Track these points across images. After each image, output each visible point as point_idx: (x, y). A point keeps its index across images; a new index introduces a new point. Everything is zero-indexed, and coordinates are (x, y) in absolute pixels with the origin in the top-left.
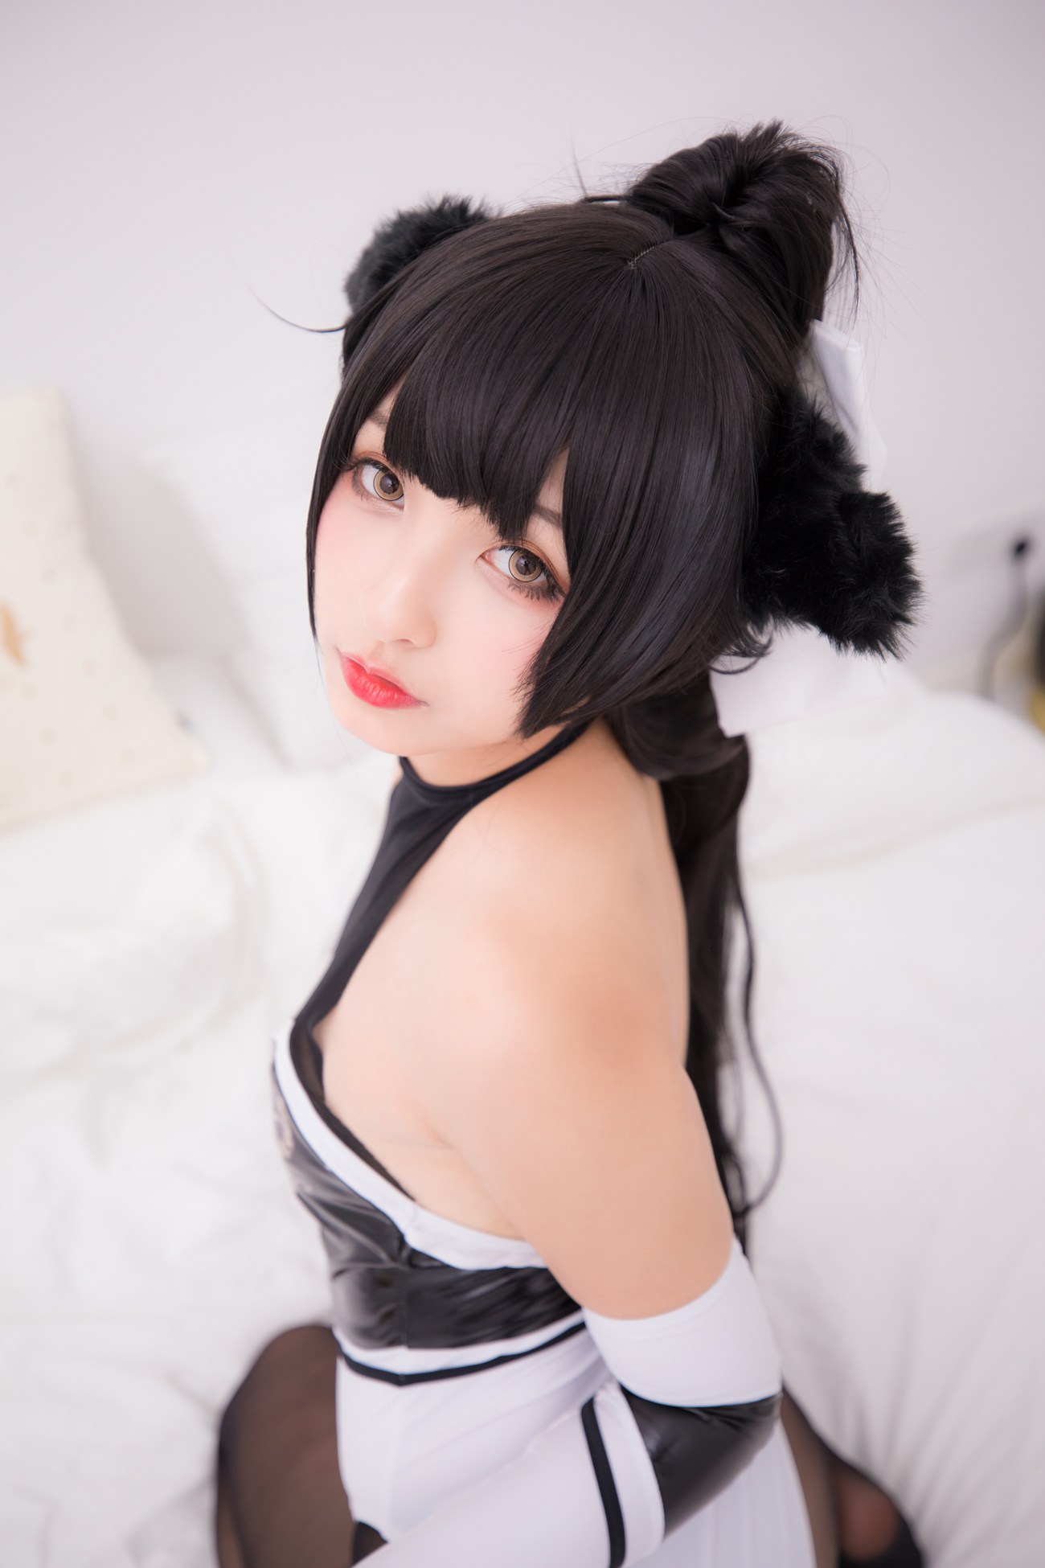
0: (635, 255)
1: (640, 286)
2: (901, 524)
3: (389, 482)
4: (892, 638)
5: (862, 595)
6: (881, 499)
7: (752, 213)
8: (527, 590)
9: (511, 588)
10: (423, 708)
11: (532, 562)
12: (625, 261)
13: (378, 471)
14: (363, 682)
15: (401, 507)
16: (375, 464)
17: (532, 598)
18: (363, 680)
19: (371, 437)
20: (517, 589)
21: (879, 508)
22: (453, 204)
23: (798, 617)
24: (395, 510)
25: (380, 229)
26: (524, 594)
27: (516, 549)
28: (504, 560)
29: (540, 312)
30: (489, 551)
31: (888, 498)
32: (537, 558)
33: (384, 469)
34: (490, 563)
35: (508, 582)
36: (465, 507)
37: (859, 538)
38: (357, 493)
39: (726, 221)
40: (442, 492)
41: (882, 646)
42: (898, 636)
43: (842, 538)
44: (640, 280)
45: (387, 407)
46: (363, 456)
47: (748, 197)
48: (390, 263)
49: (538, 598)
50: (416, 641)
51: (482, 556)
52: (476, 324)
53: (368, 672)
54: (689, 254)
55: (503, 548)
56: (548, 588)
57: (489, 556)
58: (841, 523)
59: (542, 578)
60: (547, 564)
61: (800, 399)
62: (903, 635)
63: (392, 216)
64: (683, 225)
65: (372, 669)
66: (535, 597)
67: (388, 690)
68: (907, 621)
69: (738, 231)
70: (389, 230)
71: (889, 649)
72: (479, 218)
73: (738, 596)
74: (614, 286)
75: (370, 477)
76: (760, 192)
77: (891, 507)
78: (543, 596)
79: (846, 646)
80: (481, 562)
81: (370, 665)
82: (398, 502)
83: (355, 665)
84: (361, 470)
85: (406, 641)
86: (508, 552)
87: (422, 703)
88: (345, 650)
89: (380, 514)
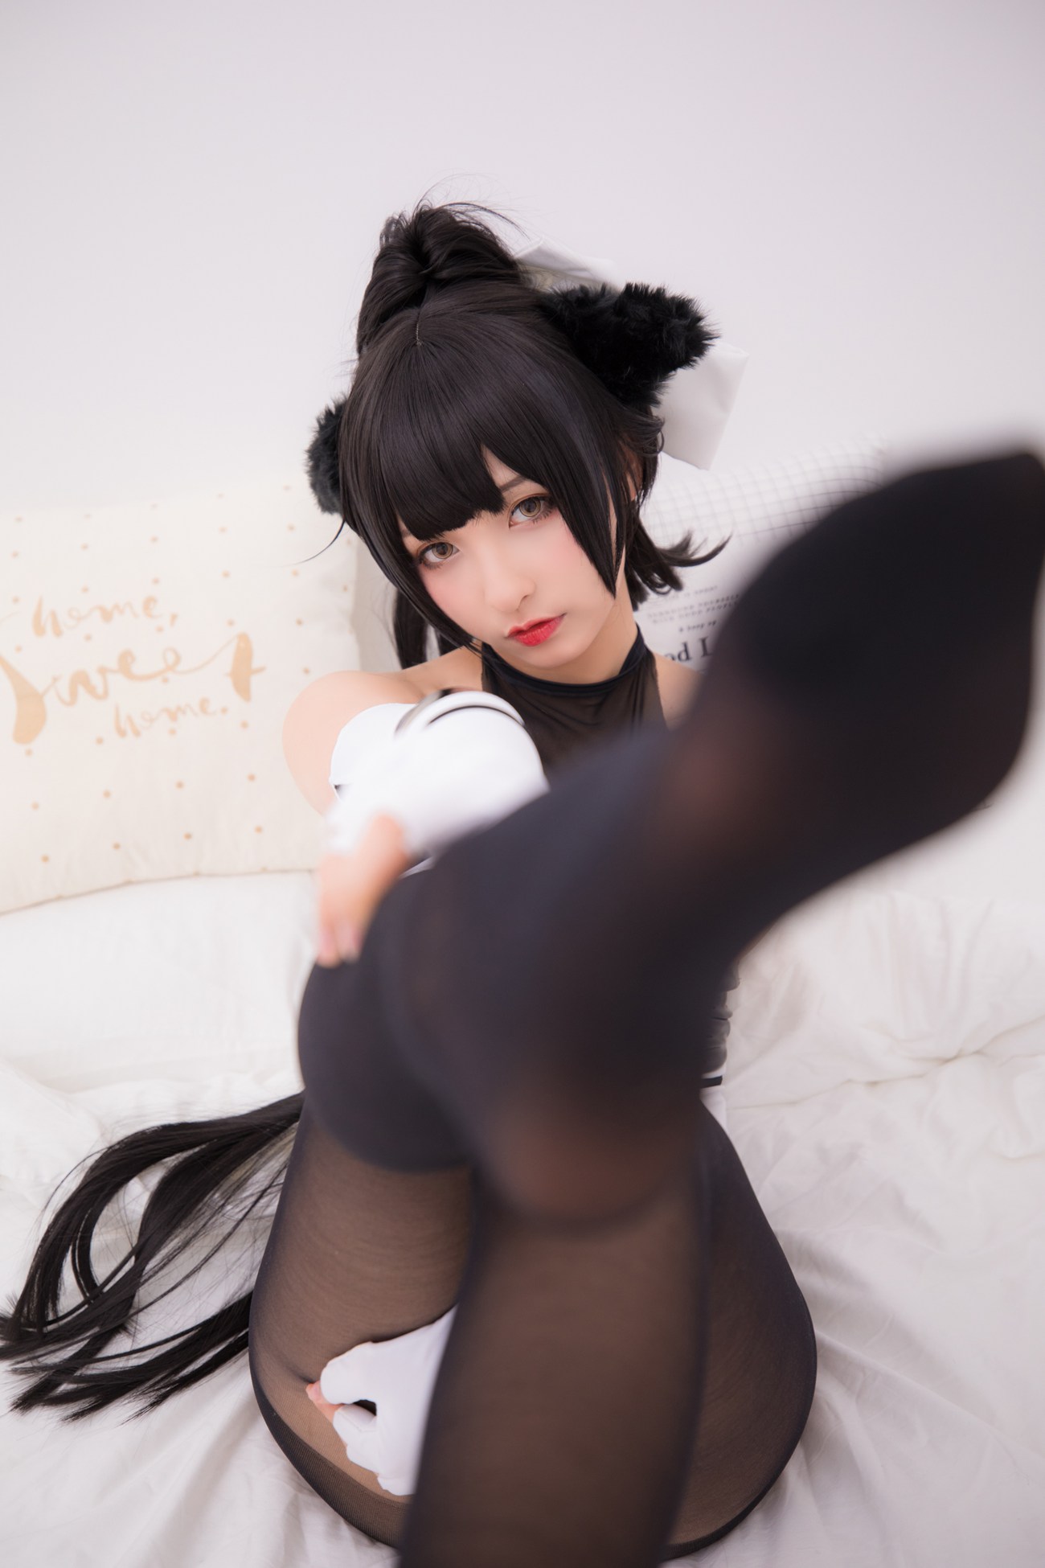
0: (415, 338)
1: (433, 347)
3: (440, 548)
4: (707, 334)
5: (664, 335)
6: (629, 287)
7: (438, 255)
8: (542, 515)
9: (535, 523)
10: (565, 617)
11: (529, 504)
12: (415, 345)
13: (431, 550)
15: (458, 550)
16: (427, 549)
18: (529, 635)
19: (412, 543)
20: (538, 518)
21: (634, 294)
22: (323, 417)
23: (658, 378)
24: (457, 554)
25: (308, 469)
26: (543, 518)
27: (518, 506)
28: (520, 516)
30: (510, 520)
32: (530, 499)
33: (433, 546)
34: (516, 524)
35: (531, 522)
38: (435, 568)
39: (433, 272)
40: (461, 524)
41: (706, 342)
42: (707, 329)
43: (632, 325)
44: (429, 343)
46: (418, 554)
47: (428, 252)
48: (332, 472)
49: (550, 512)
50: (528, 590)
51: (510, 526)
53: (525, 629)
54: (435, 304)
55: (513, 513)
56: (547, 504)
57: (513, 522)
58: (626, 320)
59: (542, 502)
60: (537, 496)
61: (549, 298)
62: (709, 325)
63: (306, 456)
64: (415, 299)
65: (526, 626)
66: (546, 514)
67: (544, 627)
68: (700, 319)
69: (441, 268)
70: (311, 464)
71: (711, 339)
72: (340, 408)
74: (423, 360)
75: (432, 556)
76: (430, 243)
77: (636, 286)
78: (549, 509)
79: (694, 361)
80: (513, 529)
81: (522, 625)
82: (454, 550)
83: (517, 633)
84: (425, 557)
85: (525, 597)
86: (518, 511)
87: (563, 615)
88: (507, 631)
89: (453, 563)
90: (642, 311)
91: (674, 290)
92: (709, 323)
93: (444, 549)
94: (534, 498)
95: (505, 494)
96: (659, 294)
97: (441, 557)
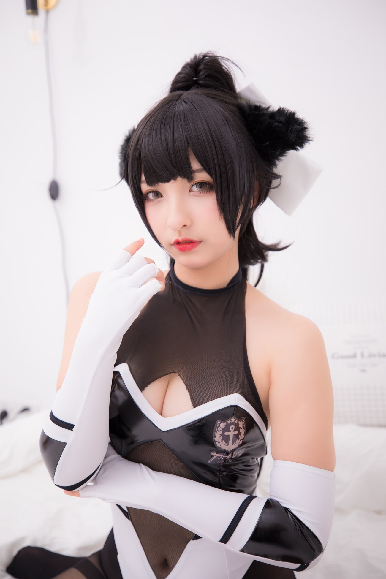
2: (288, 111)
3: (156, 193)
5: (290, 129)
7: (202, 74)
8: (205, 191)
9: (201, 193)
11: (202, 185)
13: (152, 193)
14: (183, 247)
15: (163, 197)
16: (150, 192)
17: (208, 192)
18: (183, 246)
19: (145, 187)
20: (203, 193)
21: (281, 111)
26: (206, 193)
27: (196, 184)
28: (195, 188)
29: (163, 122)
30: (190, 188)
31: (280, 108)
32: (202, 182)
34: (193, 191)
35: (199, 193)
36: (176, 179)
37: (280, 120)
38: (151, 202)
39: (198, 80)
40: (168, 181)
42: (309, 136)
43: (276, 124)
44: (183, 102)
46: (146, 193)
49: (210, 191)
50: (187, 224)
51: (190, 192)
52: (150, 136)
53: (181, 241)
55: (193, 186)
56: (211, 187)
57: (191, 190)
58: (274, 120)
59: (207, 186)
60: (206, 182)
64: (187, 88)
65: (181, 240)
66: (209, 192)
67: (191, 244)
69: (202, 80)
73: (261, 161)
74: (177, 106)
75: (151, 196)
77: (283, 109)
78: (211, 190)
80: (191, 193)
81: (180, 239)
82: (161, 196)
83: (178, 243)
84: (148, 196)
85: (185, 225)
86: (195, 186)
87: (201, 241)
88: (173, 241)
89: (159, 202)
90: (282, 119)
91: (300, 115)
92: (310, 133)
93: (158, 194)
94: (204, 182)
95: (193, 175)
96: (293, 114)
97: (155, 198)
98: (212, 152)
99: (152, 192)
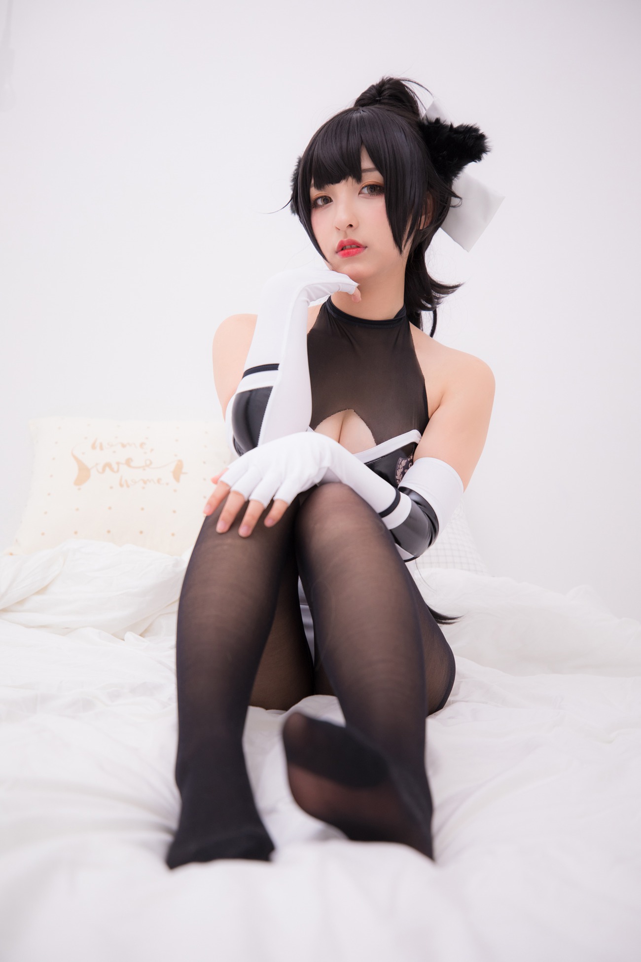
3: (325, 198)
7: (386, 94)
9: (371, 196)
10: (367, 249)
11: (372, 187)
13: (320, 199)
15: (332, 201)
17: (377, 196)
18: (347, 250)
20: (373, 195)
27: (366, 186)
28: (365, 191)
30: (360, 191)
32: (373, 184)
34: (362, 194)
35: (369, 195)
36: (347, 180)
38: (319, 207)
45: (313, 182)
46: (314, 199)
50: (354, 223)
51: (359, 194)
53: (345, 245)
55: (363, 188)
56: (380, 190)
59: (378, 188)
60: (377, 184)
65: (346, 242)
67: (356, 248)
75: (320, 202)
78: (380, 193)
80: (360, 195)
81: (344, 240)
82: (331, 204)
83: (342, 247)
84: (316, 202)
85: (351, 225)
86: (366, 188)
87: (368, 246)
89: (328, 207)
93: (327, 200)
94: (375, 185)
95: (364, 175)
97: (323, 203)
98: (384, 152)
99: (321, 197)
